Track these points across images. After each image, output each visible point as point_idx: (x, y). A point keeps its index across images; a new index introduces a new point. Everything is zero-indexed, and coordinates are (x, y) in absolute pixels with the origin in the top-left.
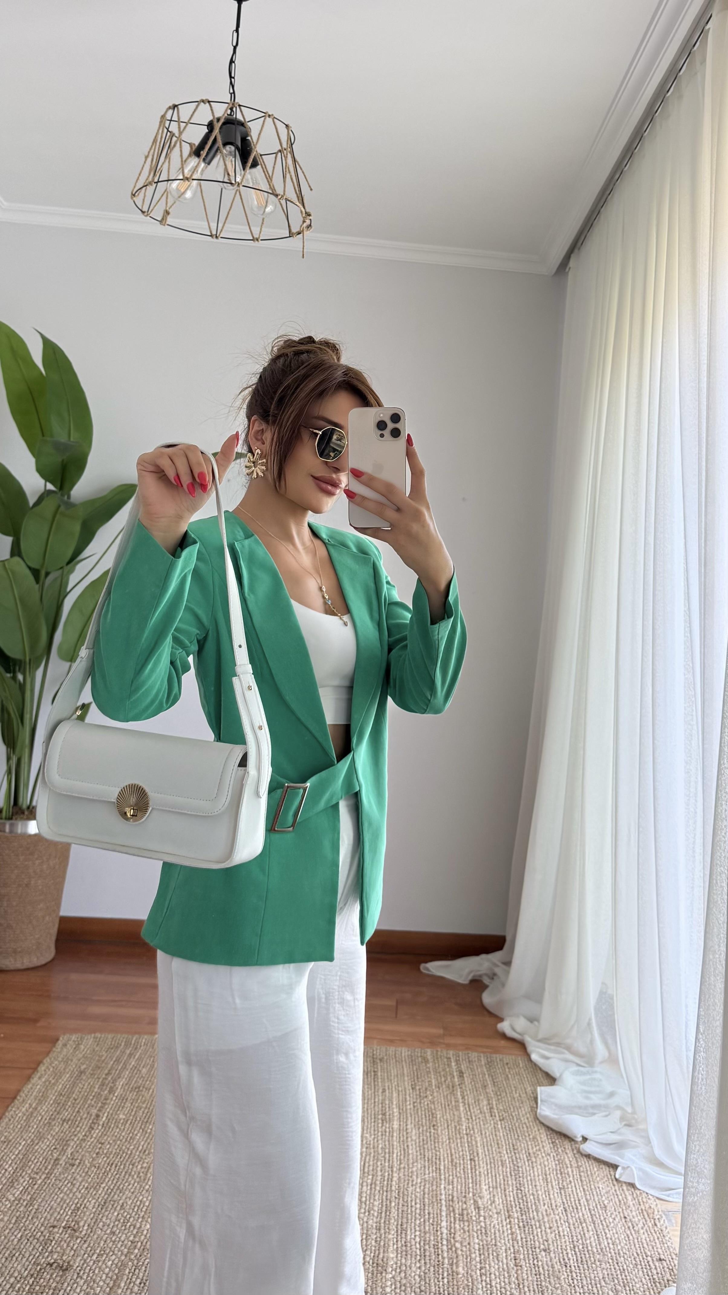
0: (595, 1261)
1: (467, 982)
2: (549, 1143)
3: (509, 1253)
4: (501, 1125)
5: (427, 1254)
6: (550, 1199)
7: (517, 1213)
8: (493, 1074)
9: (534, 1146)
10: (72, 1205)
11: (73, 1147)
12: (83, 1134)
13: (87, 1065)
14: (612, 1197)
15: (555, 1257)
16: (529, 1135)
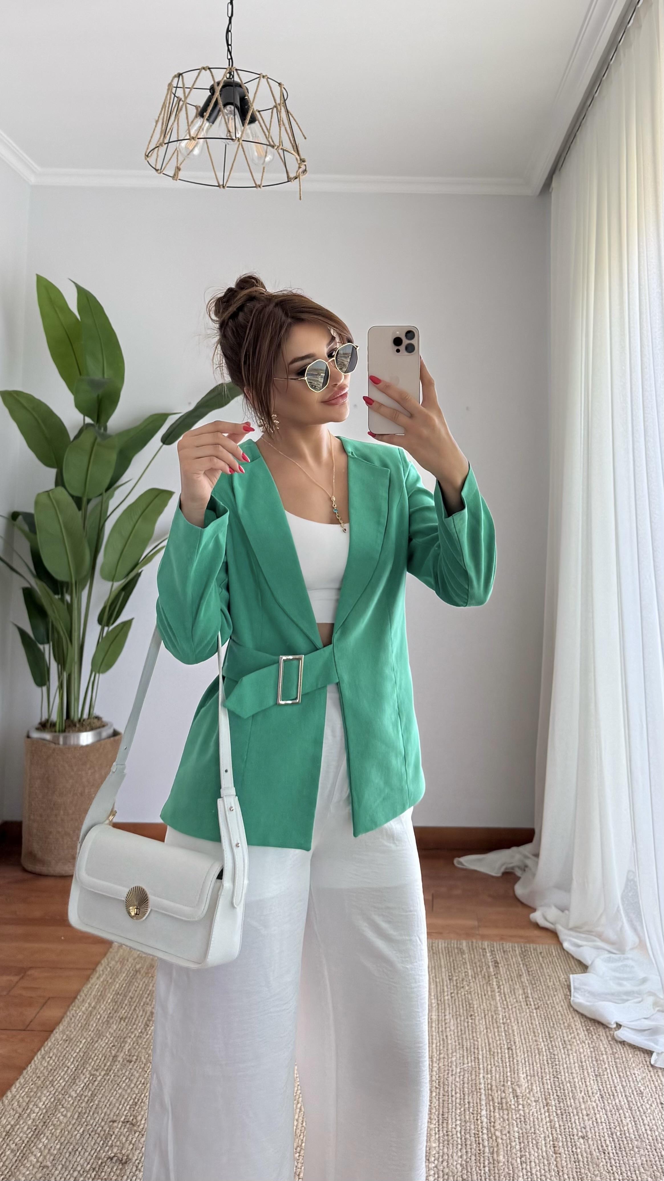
0: (633, 1147)
1: (499, 875)
2: (583, 1030)
3: (548, 1140)
4: (537, 1013)
5: (468, 1143)
6: (586, 1086)
7: (555, 1101)
8: (527, 963)
10: (130, 1100)
12: (140, 1031)
14: (648, 1083)
15: (593, 1145)
16: (564, 1023)
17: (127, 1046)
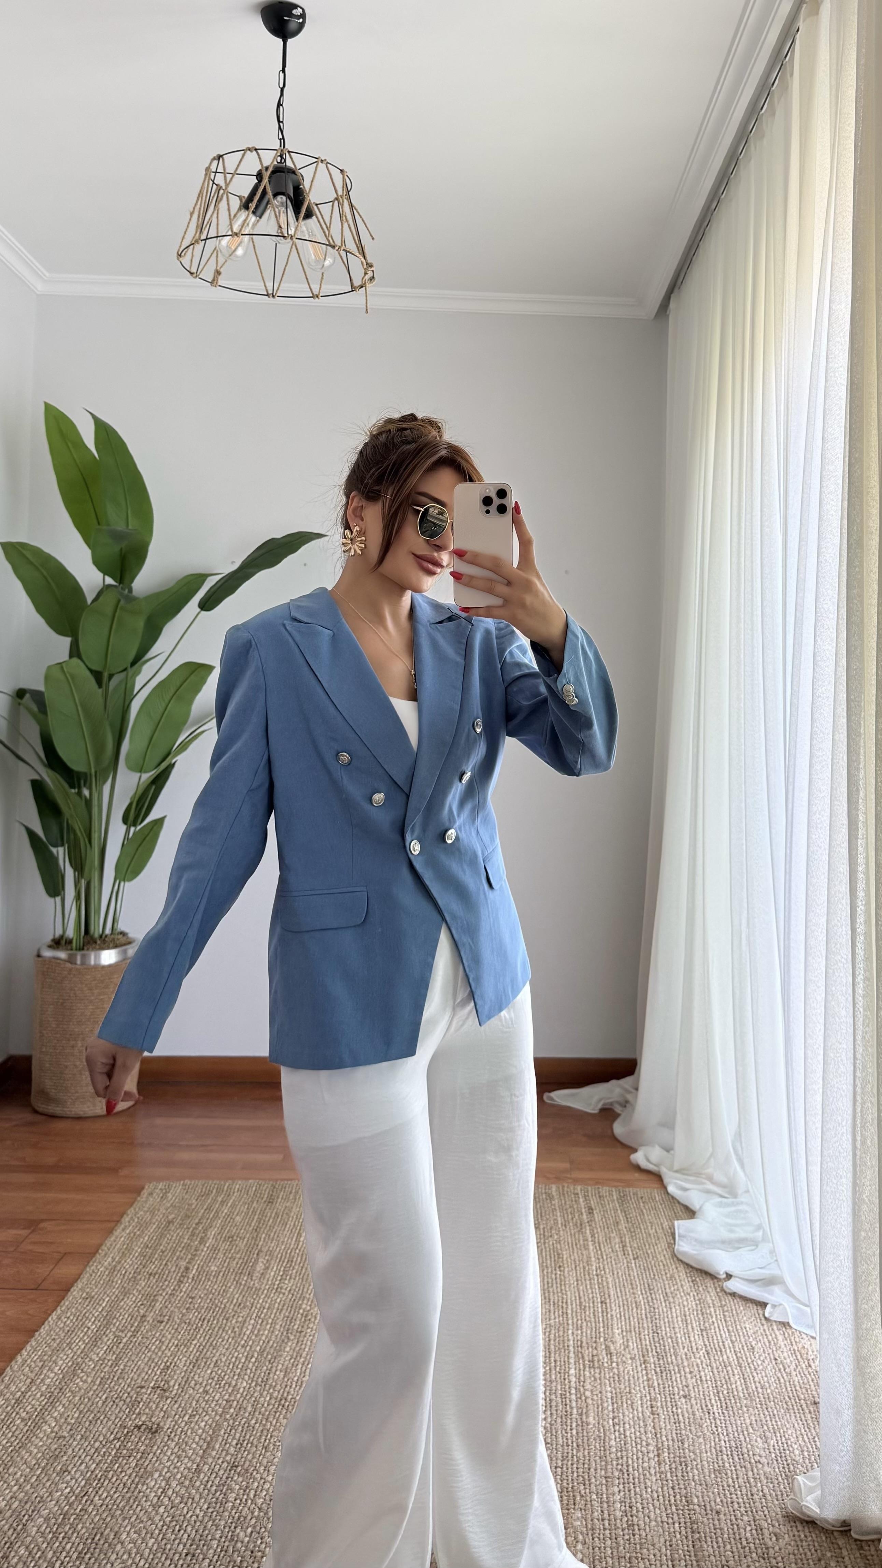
0: (741, 1406)
1: (596, 1111)
2: (689, 1281)
3: (645, 1400)
4: (635, 1264)
5: (554, 1404)
6: (690, 1342)
7: (653, 1358)
8: (626, 1209)
9: (671, 1285)
10: (161, 1364)
11: (161, 1302)
12: (172, 1288)
13: (176, 1214)
14: (761, 1338)
15: (697, 1404)
16: (666, 1274)
17: (158, 1304)
